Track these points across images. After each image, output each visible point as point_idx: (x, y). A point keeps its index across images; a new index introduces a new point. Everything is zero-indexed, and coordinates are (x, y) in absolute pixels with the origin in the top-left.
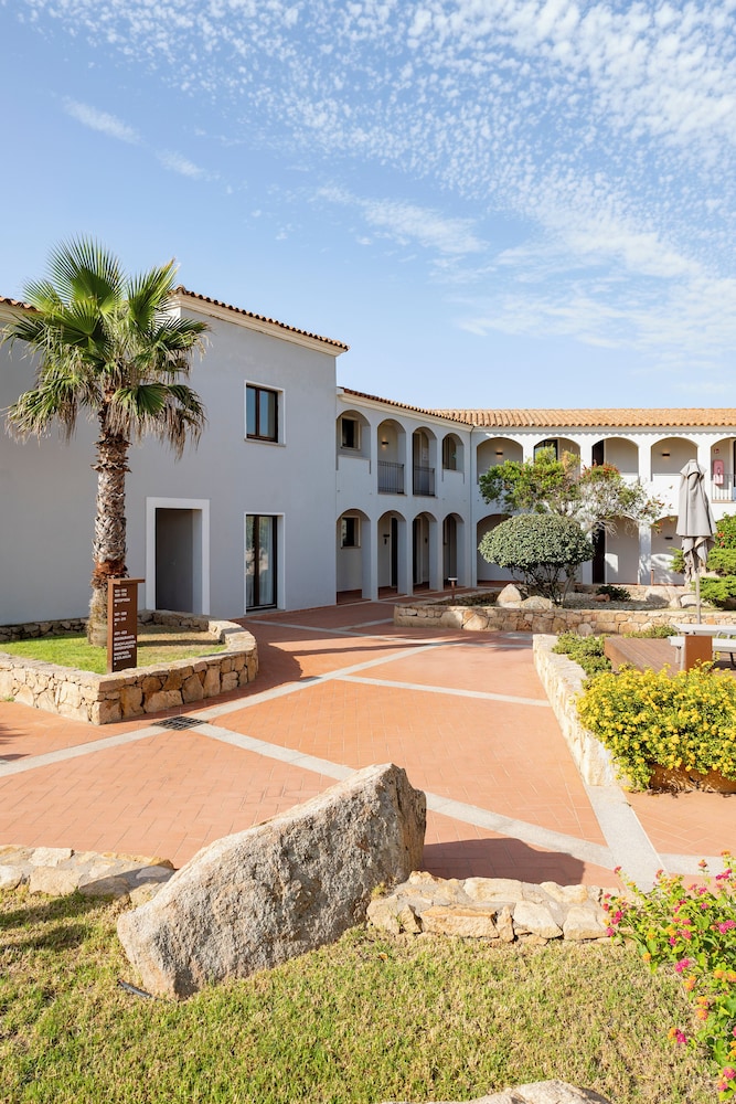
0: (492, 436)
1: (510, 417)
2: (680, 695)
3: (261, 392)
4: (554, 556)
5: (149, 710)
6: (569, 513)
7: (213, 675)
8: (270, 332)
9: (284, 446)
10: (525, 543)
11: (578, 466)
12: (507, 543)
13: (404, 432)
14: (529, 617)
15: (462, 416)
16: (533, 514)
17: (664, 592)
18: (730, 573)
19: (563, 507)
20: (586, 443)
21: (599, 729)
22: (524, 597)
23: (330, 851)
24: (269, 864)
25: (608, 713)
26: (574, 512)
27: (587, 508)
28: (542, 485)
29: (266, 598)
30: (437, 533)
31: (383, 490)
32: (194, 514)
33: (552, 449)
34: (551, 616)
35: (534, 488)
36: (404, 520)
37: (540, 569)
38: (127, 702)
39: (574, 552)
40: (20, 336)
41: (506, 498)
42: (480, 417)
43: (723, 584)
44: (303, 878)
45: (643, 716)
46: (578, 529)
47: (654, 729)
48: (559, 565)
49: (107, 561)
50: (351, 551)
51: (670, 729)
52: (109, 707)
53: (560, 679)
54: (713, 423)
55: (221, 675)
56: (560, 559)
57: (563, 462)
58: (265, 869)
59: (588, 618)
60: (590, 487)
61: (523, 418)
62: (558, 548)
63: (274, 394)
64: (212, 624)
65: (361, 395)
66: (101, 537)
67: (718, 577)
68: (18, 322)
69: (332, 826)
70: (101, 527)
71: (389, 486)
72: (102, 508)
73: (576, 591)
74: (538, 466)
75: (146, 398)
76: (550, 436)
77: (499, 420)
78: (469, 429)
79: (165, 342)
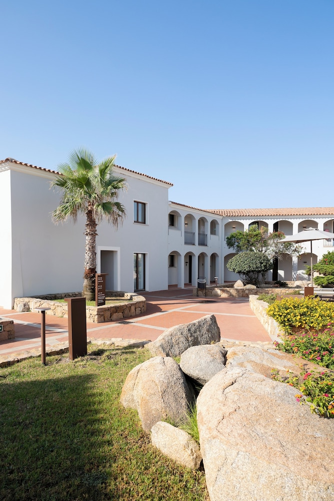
0: (231, 220)
1: (238, 212)
2: (301, 305)
3: (139, 204)
4: (257, 268)
5: (113, 319)
6: (263, 252)
7: (133, 308)
8: (143, 179)
9: (148, 225)
10: (245, 263)
11: (267, 232)
12: (238, 263)
13: (195, 219)
14: (247, 292)
15: (218, 212)
16: (248, 252)
17: (302, 283)
18: (329, 274)
19: (261, 249)
20: (271, 223)
21: (274, 315)
22: (245, 285)
23: (200, 331)
24: (185, 332)
25: (277, 310)
26: (266, 251)
27: (271, 250)
28: (252, 240)
29: (141, 287)
30: (208, 261)
31: (186, 243)
32: (114, 253)
33: (257, 226)
34: (256, 291)
35: (249, 241)
36: (195, 256)
37: (252, 273)
38: (106, 316)
39: (265, 266)
40: (57, 184)
41: (237, 246)
42: (226, 213)
43: (325, 279)
44: (194, 336)
45: (288, 311)
46: (267, 258)
47: (292, 314)
48: (259, 272)
49: (90, 269)
50: (173, 268)
51: (297, 314)
52: (100, 317)
53: (260, 306)
54: (325, 214)
55: (135, 308)
56: (259, 269)
57: (261, 231)
58: (184, 333)
59: (271, 292)
60: (272, 241)
61: (244, 213)
62: (259, 265)
63: (144, 204)
64: (126, 294)
65: (178, 204)
66: (87, 260)
67: (324, 276)
68: (57, 179)
69: (200, 326)
70: (87, 256)
71: (189, 242)
72: (88, 249)
73: (266, 284)
74: (251, 232)
75: (106, 207)
76: (256, 220)
77: (234, 214)
78: (221, 217)
79: (113, 186)
